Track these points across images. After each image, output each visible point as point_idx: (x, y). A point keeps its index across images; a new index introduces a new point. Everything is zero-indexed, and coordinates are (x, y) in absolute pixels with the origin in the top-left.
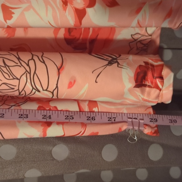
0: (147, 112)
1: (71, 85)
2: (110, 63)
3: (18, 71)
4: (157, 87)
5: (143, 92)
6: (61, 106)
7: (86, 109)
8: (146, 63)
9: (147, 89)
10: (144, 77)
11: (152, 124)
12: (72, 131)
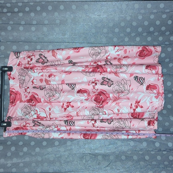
0: (153, 133)
1: (133, 125)
2: (142, 120)
3: (122, 123)
4: (153, 125)
5: (150, 127)
6: (131, 132)
7: (138, 132)
8: (150, 120)
9: (151, 126)
10: (150, 123)
11: (154, 136)
12: (134, 137)
